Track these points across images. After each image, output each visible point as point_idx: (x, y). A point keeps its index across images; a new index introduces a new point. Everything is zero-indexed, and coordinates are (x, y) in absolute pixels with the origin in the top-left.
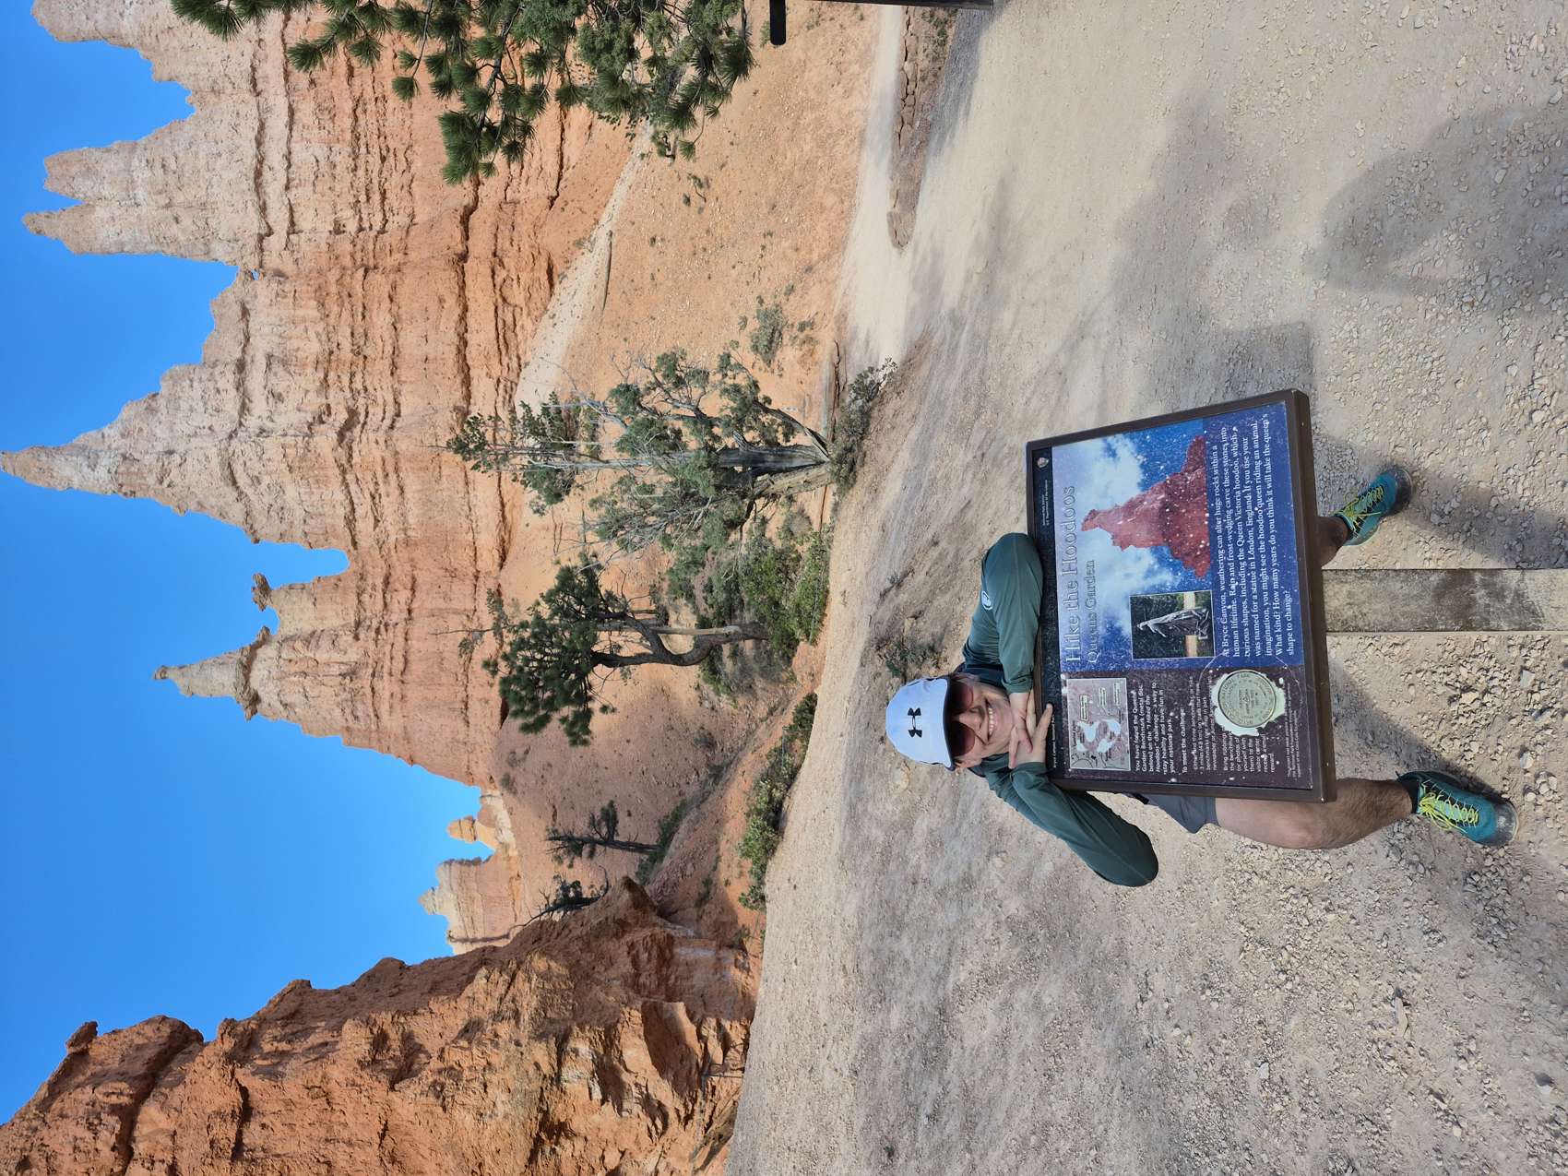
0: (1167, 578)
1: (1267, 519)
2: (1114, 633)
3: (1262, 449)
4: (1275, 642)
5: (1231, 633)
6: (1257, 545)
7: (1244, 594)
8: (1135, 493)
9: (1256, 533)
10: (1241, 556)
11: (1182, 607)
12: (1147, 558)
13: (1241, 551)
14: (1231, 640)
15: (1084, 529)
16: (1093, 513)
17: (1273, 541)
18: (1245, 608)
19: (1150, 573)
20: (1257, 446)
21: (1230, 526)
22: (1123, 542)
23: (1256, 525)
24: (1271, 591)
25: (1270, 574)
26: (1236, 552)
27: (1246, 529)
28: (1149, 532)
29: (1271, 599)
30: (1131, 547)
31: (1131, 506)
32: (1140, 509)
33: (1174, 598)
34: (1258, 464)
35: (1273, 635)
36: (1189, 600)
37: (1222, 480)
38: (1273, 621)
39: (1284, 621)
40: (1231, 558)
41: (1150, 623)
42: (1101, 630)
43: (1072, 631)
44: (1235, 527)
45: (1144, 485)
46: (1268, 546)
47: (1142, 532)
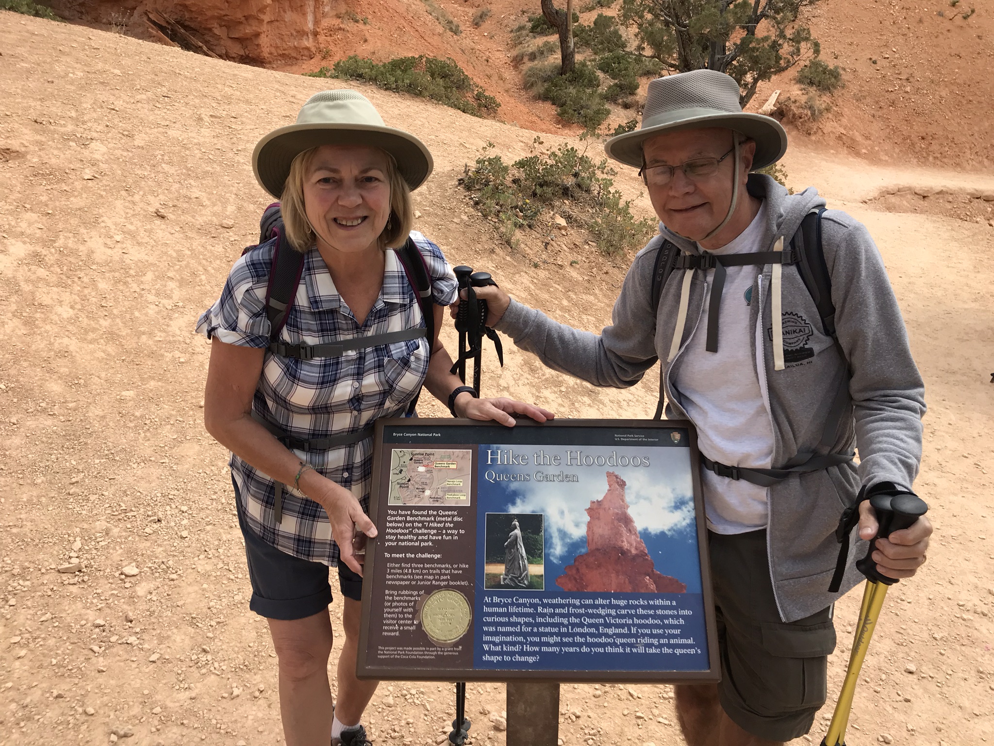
0: (558, 549)
1: (604, 645)
2: (512, 497)
3: (669, 646)
4: (495, 644)
5: (506, 605)
6: (582, 635)
7: (539, 620)
8: (639, 525)
9: (592, 635)
10: (573, 620)
11: (530, 562)
12: (578, 532)
13: (577, 621)
14: (498, 605)
15: (609, 475)
16: (622, 484)
17: (585, 649)
18: (526, 620)
19: (563, 534)
20: (672, 641)
21: (602, 612)
22: (595, 510)
23: (600, 635)
24: (541, 644)
25: (556, 644)
26: (577, 616)
27: (596, 626)
28: (601, 536)
29: (533, 644)
30: (588, 519)
31: (627, 521)
32: (623, 529)
33: (540, 556)
34: (655, 641)
35: (501, 643)
36: (536, 570)
37: (644, 607)
38: (513, 644)
39: (512, 654)
40: (572, 610)
41: (518, 532)
42: (514, 486)
43: (516, 457)
44: (599, 616)
45: (645, 535)
46: (580, 645)
47: (603, 530)
